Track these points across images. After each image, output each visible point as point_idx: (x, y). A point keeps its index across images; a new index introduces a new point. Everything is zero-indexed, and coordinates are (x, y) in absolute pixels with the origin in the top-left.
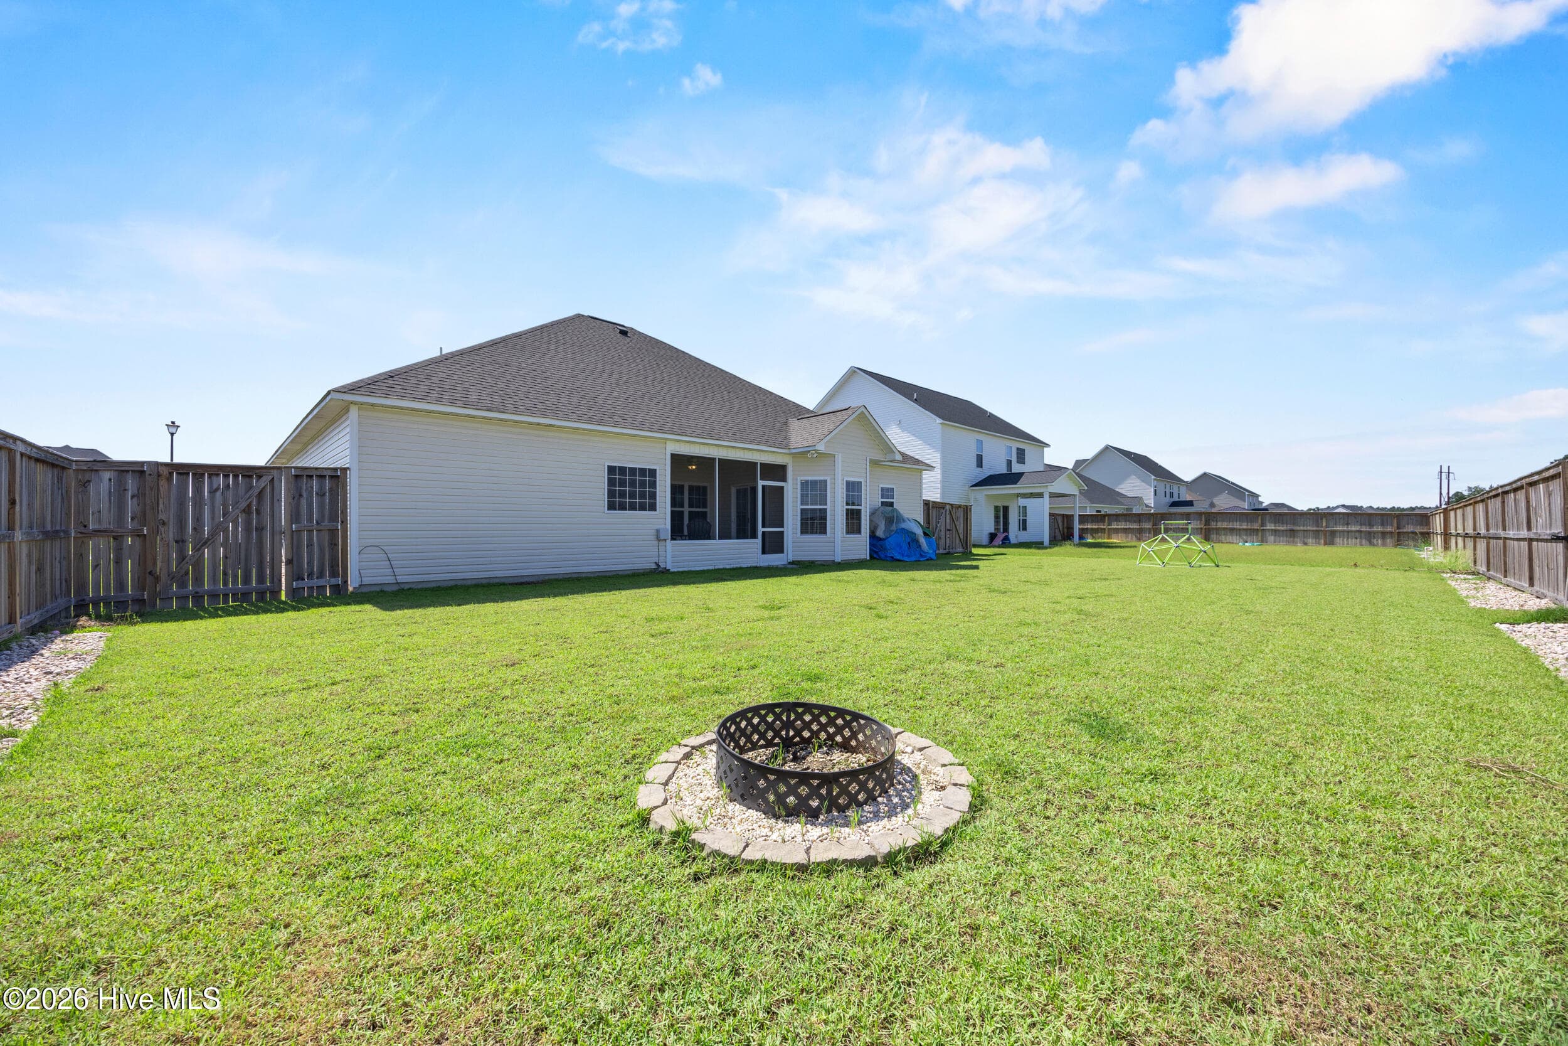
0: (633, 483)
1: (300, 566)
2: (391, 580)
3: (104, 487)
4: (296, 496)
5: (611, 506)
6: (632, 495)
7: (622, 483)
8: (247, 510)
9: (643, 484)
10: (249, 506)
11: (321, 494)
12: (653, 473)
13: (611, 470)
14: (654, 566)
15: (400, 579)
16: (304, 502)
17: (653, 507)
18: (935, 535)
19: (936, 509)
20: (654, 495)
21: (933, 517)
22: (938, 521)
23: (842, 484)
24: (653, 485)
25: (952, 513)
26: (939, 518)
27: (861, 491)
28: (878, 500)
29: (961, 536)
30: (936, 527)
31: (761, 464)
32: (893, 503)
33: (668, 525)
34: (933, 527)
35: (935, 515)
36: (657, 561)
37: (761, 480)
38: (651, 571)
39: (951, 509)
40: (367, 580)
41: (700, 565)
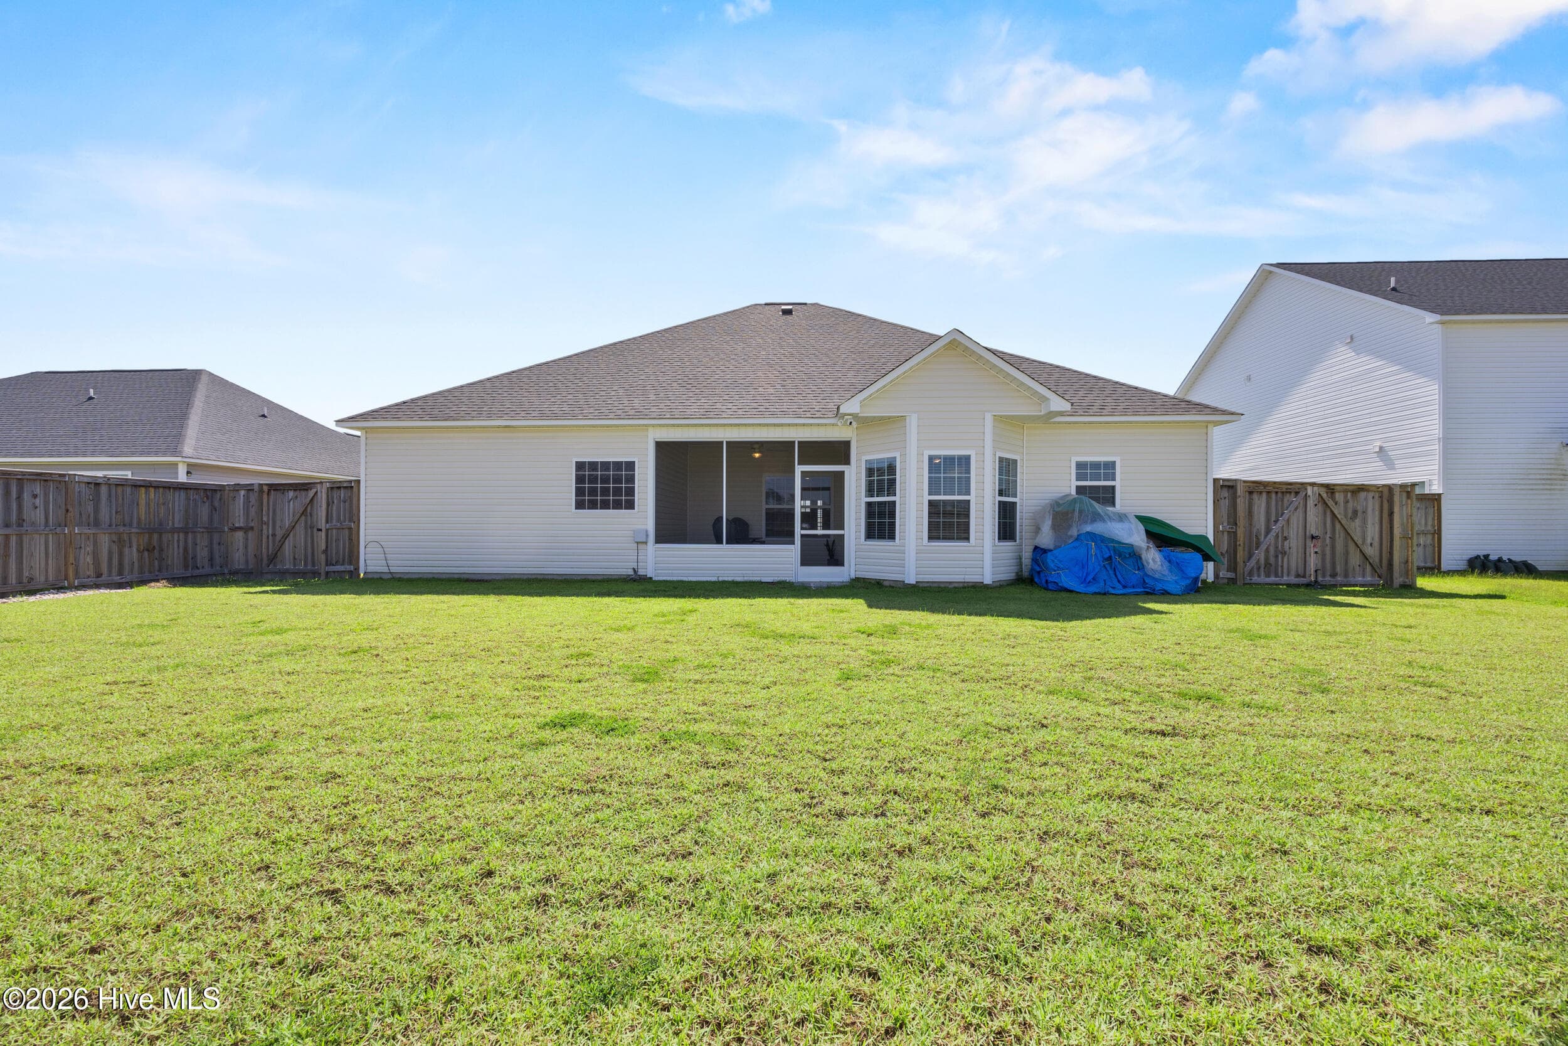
0: (605, 479)
1: (331, 555)
2: (386, 570)
4: (330, 500)
5: (580, 505)
6: (605, 492)
7: (593, 479)
8: (305, 513)
9: (618, 479)
10: (306, 510)
12: (631, 466)
13: (580, 466)
14: (631, 572)
15: (393, 570)
16: (334, 506)
17: (630, 505)
18: (1264, 547)
19: (1264, 495)
20: (631, 492)
21: (1256, 508)
22: (1273, 519)
23: (920, 461)
24: (631, 479)
25: (1330, 503)
26: (1277, 514)
27: (968, 471)
28: (1068, 485)
29: (1369, 551)
30: (1268, 531)
31: (799, 442)
32: (1113, 487)
33: (650, 525)
34: (1255, 531)
35: (1264, 505)
36: (634, 565)
37: (799, 464)
38: (626, 578)
39: (1325, 495)
40: (370, 569)
41: (701, 575)
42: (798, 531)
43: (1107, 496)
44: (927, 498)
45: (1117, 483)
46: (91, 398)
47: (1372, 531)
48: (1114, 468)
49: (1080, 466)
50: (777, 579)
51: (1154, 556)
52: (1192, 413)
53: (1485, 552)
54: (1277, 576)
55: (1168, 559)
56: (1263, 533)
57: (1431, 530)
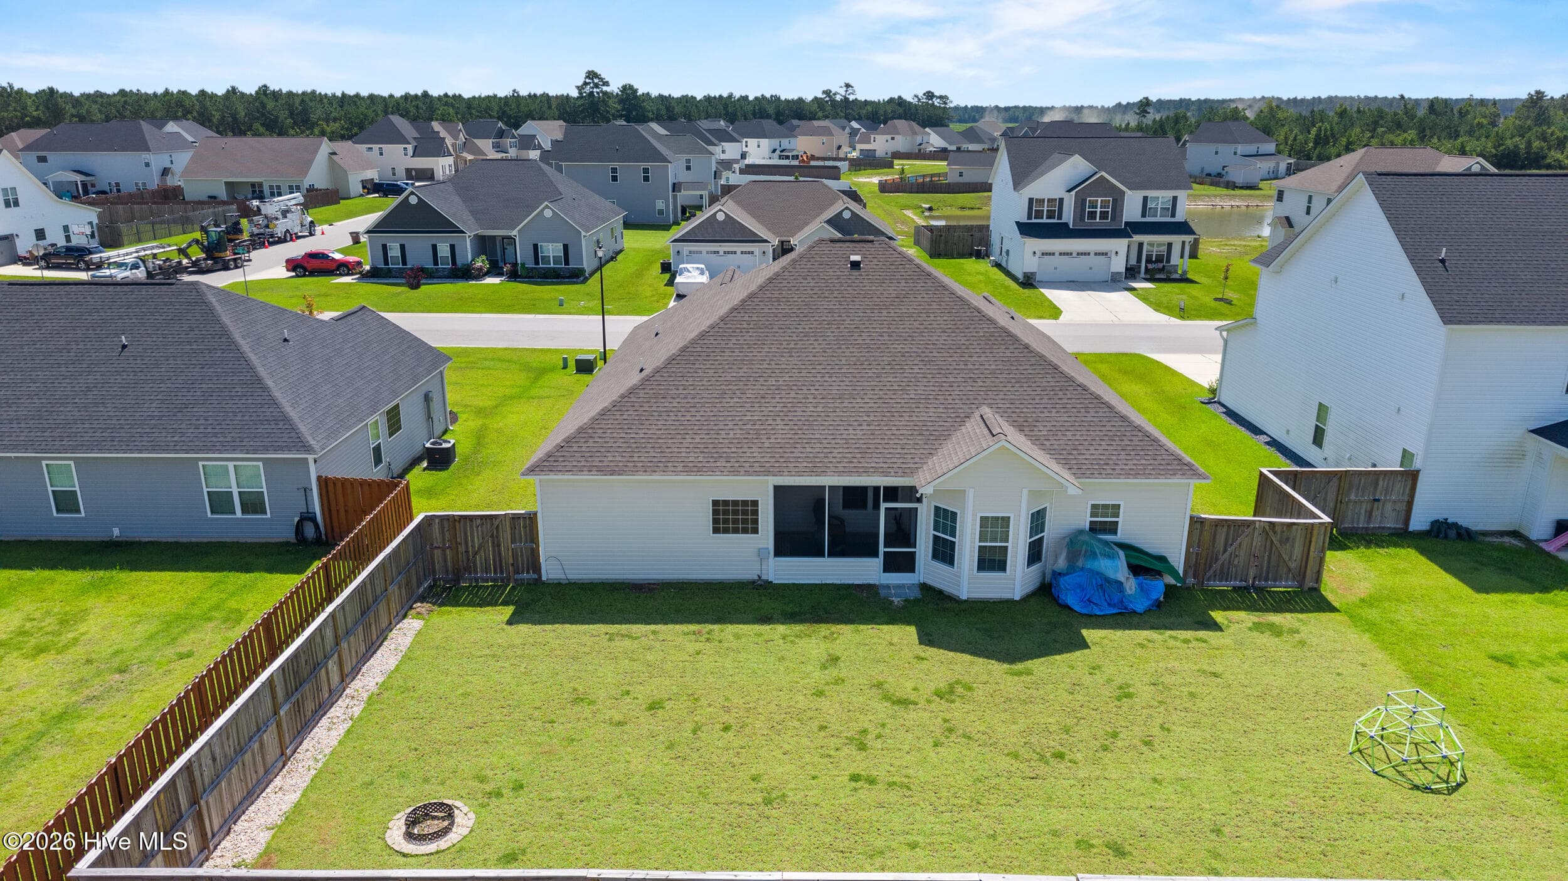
0: (735, 512)
1: (518, 567)
2: (563, 576)
3: (437, 526)
4: (513, 528)
5: (716, 530)
6: (735, 521)
7: (726, 512)
8: (492, 536)
9: (745, 513)
10: (493, 534)
11: (525, 527)
12: (755, 503)
13: (715, 503)
14: (756, 578)
15: (569, 577)
16: (517, 531)
17: (755, 531)
18: (1220, 562)
19: (1226, 527)
20: (756, 521)
21: (1218, 537)
22: (1230, 542)
23: (974, 520)
24: (755, 512)
25: (1271, 533)
26: (1233, 539)
27: (1008, 527)
28: (1084, 520)
29: (1293, 565)
30: (1225, 551)
31: (884, 487)
32: (1117, 522)
33: (771, 544)
34: (1216, 550)
35: (1224, 535)
36: (759, 573)
37: (884, 501)
38: (753, 582)
39: (1267, 528)
40: (551, 576)
41: (809, 579)
42: (882, 549)
43: (1112, 528)
44: (978, 544)
45: (1120, 520)
47: (1298, 551)
48: (1119, 509)
49: (1094, 506)
50: (865, 582)
51: (1131, 585)
52: (1177, 476)
53: (1446, 516)
54: (1227, 581)
55: (1141, 586)
56: (1221, 553)
57: (1406, 498)
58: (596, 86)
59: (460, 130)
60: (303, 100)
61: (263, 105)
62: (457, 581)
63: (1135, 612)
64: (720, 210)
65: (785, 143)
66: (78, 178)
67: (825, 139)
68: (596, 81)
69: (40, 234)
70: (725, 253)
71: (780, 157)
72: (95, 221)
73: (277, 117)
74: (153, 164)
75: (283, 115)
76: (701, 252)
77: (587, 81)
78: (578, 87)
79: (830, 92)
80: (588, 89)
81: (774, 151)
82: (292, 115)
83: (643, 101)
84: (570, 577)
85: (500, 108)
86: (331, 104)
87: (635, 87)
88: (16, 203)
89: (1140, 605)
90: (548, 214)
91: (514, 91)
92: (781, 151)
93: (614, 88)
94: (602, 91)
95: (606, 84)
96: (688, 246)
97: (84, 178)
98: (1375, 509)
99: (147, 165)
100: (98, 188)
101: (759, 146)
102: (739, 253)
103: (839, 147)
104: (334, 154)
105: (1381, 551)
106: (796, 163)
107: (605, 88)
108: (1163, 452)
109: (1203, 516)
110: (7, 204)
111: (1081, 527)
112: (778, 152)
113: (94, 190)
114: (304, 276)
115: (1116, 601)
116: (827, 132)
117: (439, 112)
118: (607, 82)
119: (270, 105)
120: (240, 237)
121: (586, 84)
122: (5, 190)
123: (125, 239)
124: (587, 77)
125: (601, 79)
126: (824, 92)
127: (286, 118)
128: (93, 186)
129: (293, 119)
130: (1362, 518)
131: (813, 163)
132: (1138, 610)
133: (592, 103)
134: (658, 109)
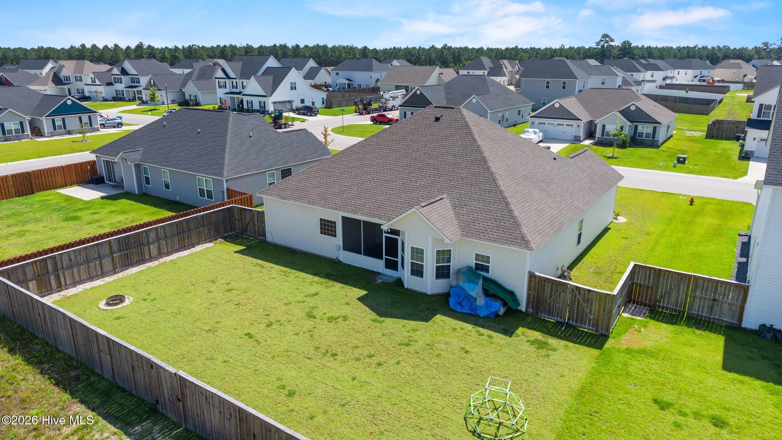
0: (328, 226)
1: (259, 233)
3: (236, 211)
5: (321, 233)
6: (328, 230)
7: (325, 225)
9: (331, 227)
10: (252, 218)
11: (261, 217)
12: (333, 223)
13: (321, 220)
17: (335, 236)
18: (548, 303)
20: (335, 231)
21: (546, 288)
22: (553, 293)
23: (408, 248)
24: (335, 227)
25: (577, 293)
26: (555, 291)
27: (423, 255)
28: (473, 262)
29: (592, 317)
30: (551, 297)
33: (341, 244)
34: (545, 296)
35: (550, 288)
36: (337, 256)
37: (384, 233)
38: (334, 260)
39: (575, 289)
40: (269, 240)
41: (355, 264)
42: (384, 256)
43: (487, 269)
44: (435, 265)
45: (490, 265)
46: (199, 133)
47: (595, 309)
48: (489, 259)
49: (476, 255)
50: (378, 271)
51: (481, 301)
52: (516, 246)
53: (772, 323)
54: (552, 316)
55: (486, 303)
56: (549, 297)
57: (739, 303)
58: (607, 42)
59: (517, 64)
60: (459, 51)
61: (443, 53)
62: (242, 234)
63: (479, 316)
64: (557, 102)
65: (705, 72)
66: (347, 82)
67: (735, 71)
68: (607, 39)
69: (302, 101)
70: (558, 124)
71: (699, 81)
72: (325, 97)
73: (447, 58)
74: (373, 77)
75: (450, 57)
76: (545, 124)
77: (602, 39)
78: (596, 43)
79: (768, 43)
80: (602, 43)
81: (696, 77)
82: (454, 57)
83: (634, 50)
84: (275, 242)
85: (551, 54)
86: (472, 52)
87: (630, 42)
88: (295, 88)
89: (483, 313)
90: (474, 101)
91: (562, 45)
92: (701, 77)
93: (617, 43)
94: (610, 45)
95: (612, 41)
96: (539, 120)
97: (349, 82)
98: (715, 306)
99: (371, 77)
100: (354, 86)
101: (686, 74)
102: (565, 125)
103: (745, 76)
104: (442, 74)
105: (697, 332)
106: (705, 84)
107: (611, 43)
108: (518, 232)
109: (536, 273)
110: (292, 89)
111: (471, 265)
112: (698, 78)
113: (352, 87)
114: (376, 124)
115: (473, 308)
116: (739, 67)
117: (520, 56)
118: (613, 40)
119: (446, 53)
120: (370, 107)
121: (601, 41)
122: (291, 83)
123: (334, 106)
124: (603, 37)
125: (610, 38)
126: (763, 43)
127: (451, 59)
128: (352, 85)
129: (453, 59)
130: (705, 310)
131: (716, 84)
132: (480, 315)
133: (603, 51)
134: (643, 54)
